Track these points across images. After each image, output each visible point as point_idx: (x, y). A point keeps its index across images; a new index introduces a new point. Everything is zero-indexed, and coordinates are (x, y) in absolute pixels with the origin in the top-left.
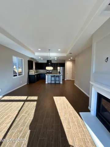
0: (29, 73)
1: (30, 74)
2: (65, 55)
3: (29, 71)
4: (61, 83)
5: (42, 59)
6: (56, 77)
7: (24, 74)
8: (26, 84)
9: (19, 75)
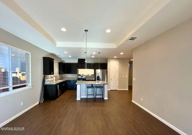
0: (44, 81)
1: (47, 83)
2: (113, 46)
3: (44, 77)
4: (106, 98)
5: (70, 56)
6: (97, 87)
7: (30, 84)
8: (38, 103)
9: (14, 88)
